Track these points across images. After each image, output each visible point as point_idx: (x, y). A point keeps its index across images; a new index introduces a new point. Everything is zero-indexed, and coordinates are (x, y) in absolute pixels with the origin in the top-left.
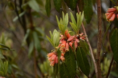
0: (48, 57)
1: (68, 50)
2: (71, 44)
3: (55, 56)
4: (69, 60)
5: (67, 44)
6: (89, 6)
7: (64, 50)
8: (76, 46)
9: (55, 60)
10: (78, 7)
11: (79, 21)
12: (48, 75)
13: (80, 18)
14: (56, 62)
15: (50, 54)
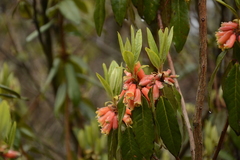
0: (98, 117)
1: (139, 102)
2: (146, 90)
3: (113, 114)
4: (142, 123)
5: (138, 91)
6: (181, 15)
7: (132, 102)
8: (156, 95)
9: (111, 123)
10: (159, 17)
11: (164, 45)
13: (166, 40)
14: (115, 126)
15: (102, 109)
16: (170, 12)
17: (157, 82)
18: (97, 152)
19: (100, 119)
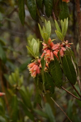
0: (29, 68)
1: (53, 59)
2: (56, 53)
4: (55, 69)
5: (52, 53)
6: (65, 11)
7: (49, 59)
8: (62, 55)
12: (17, 86)
15: (31, 64)
16: (59, 10)
17: (62, 48)
18: (19, 85)
19: (30, 70)
